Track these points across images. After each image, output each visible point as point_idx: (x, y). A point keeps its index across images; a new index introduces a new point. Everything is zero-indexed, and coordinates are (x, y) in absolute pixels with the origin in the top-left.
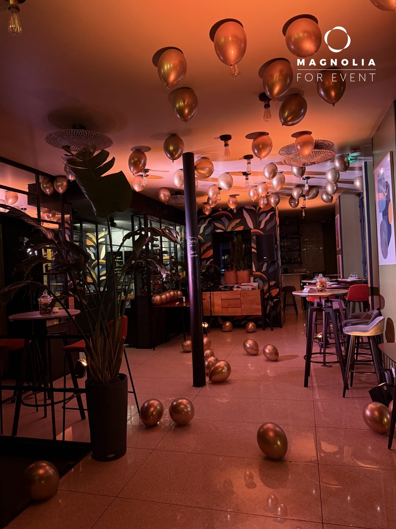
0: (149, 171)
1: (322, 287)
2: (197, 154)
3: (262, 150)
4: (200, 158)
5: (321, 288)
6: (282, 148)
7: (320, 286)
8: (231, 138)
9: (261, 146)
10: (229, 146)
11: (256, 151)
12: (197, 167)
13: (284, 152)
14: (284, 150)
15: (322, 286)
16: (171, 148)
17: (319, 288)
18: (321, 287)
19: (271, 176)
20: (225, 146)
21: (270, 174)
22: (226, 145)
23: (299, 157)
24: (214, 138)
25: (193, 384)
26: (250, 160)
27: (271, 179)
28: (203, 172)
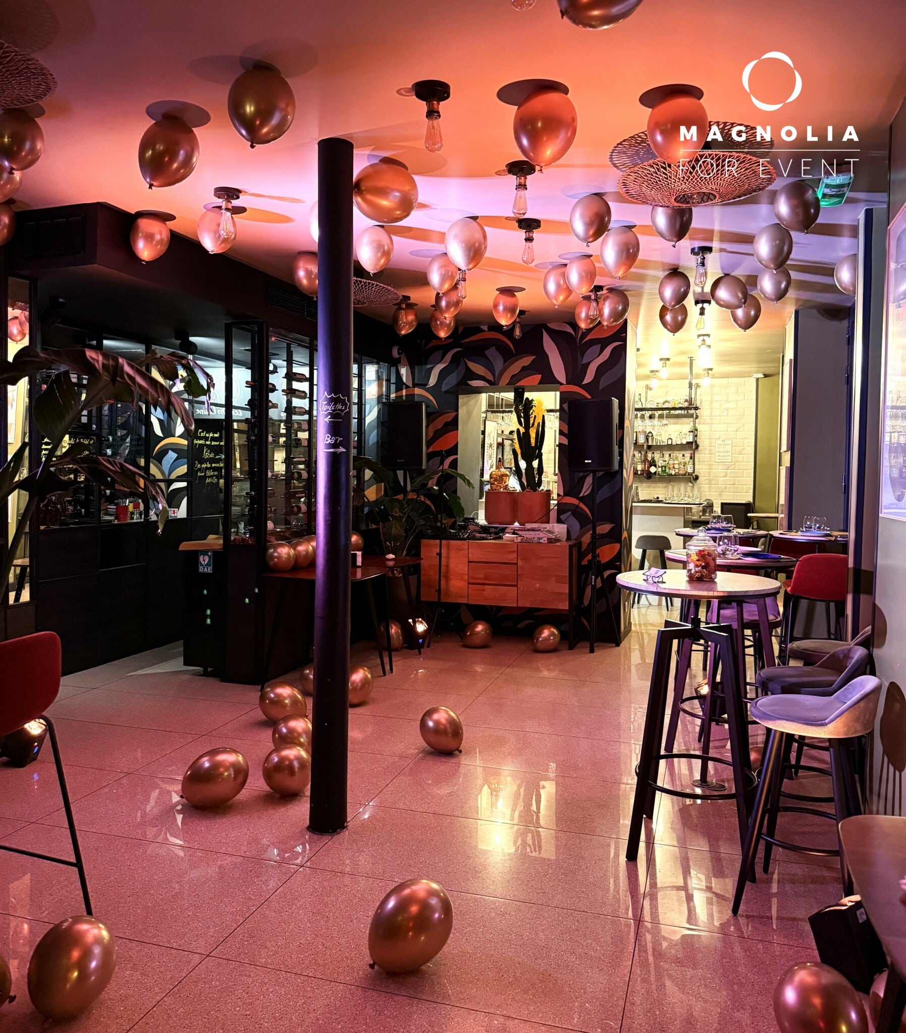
0: (241, 195)
1: (703, 567)
2: (361, 146)
3: (545, 139)
4: (376, 161)
5: (700, 572)
6: (618, 144)
7: (697, 566)
8: (448, 96)
9: (540, 125)
10: (439, 116)
11: (525, 142)
12: (363, 186)
13: (625, 160)
14: (624, 153)
15: (703, 564)
16: (249, 109)
17: (693, 571)
18: (700, 568)
19: (591, 232)
20: (427, 117)
21: (588, 225)
22: (432, 113)
23: (664, 173)
24: (398, 92)
25: (308, 822)
26: (526, 178)
27: (591, 240)
28: (385, 203)
